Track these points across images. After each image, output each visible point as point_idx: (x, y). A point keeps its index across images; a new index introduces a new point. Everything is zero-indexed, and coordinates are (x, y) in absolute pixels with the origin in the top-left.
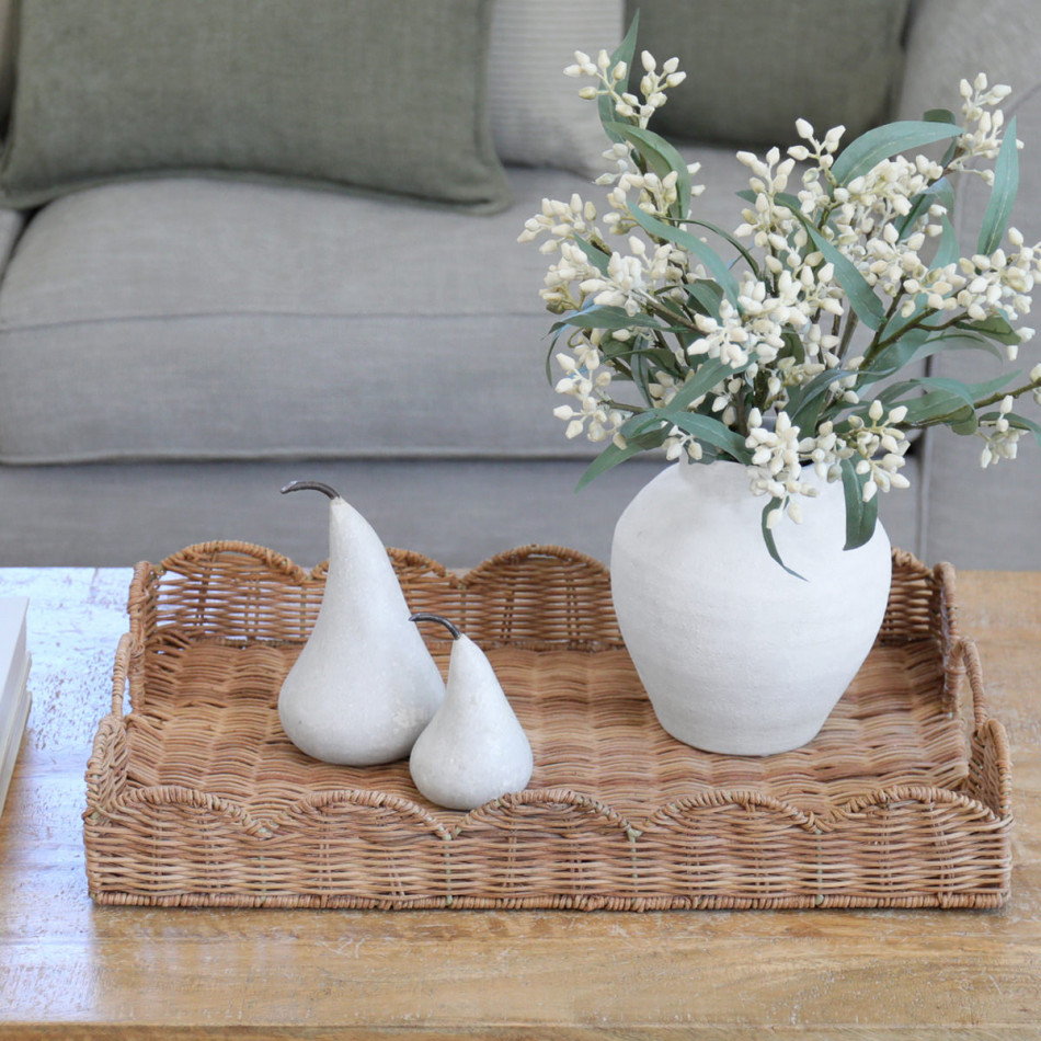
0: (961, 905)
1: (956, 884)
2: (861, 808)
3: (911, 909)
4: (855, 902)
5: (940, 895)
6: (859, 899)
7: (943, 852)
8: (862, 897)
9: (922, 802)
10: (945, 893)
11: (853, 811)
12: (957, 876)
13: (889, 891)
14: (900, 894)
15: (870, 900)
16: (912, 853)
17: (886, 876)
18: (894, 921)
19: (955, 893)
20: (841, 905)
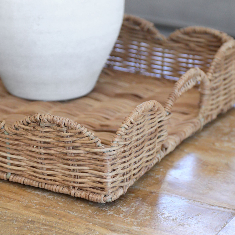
0: (82, 197)
1: (80, 183)
2: (28, 123)
3: (55, 193)
4: (27, 181)
5: (71, 188)
6: (29, 180)
7: (72, 160)
8: (31, 179)
9: (59, 126)
10: (74, 187)
11: (24, 125)
12: (81, 177)
13: (44, 179)
14: (49, 182)
15: (34, 182)
16: (54, 157)
17: (42, 169)
18: (38, 196)
19: (80, 189)
20: (19, 182)
